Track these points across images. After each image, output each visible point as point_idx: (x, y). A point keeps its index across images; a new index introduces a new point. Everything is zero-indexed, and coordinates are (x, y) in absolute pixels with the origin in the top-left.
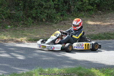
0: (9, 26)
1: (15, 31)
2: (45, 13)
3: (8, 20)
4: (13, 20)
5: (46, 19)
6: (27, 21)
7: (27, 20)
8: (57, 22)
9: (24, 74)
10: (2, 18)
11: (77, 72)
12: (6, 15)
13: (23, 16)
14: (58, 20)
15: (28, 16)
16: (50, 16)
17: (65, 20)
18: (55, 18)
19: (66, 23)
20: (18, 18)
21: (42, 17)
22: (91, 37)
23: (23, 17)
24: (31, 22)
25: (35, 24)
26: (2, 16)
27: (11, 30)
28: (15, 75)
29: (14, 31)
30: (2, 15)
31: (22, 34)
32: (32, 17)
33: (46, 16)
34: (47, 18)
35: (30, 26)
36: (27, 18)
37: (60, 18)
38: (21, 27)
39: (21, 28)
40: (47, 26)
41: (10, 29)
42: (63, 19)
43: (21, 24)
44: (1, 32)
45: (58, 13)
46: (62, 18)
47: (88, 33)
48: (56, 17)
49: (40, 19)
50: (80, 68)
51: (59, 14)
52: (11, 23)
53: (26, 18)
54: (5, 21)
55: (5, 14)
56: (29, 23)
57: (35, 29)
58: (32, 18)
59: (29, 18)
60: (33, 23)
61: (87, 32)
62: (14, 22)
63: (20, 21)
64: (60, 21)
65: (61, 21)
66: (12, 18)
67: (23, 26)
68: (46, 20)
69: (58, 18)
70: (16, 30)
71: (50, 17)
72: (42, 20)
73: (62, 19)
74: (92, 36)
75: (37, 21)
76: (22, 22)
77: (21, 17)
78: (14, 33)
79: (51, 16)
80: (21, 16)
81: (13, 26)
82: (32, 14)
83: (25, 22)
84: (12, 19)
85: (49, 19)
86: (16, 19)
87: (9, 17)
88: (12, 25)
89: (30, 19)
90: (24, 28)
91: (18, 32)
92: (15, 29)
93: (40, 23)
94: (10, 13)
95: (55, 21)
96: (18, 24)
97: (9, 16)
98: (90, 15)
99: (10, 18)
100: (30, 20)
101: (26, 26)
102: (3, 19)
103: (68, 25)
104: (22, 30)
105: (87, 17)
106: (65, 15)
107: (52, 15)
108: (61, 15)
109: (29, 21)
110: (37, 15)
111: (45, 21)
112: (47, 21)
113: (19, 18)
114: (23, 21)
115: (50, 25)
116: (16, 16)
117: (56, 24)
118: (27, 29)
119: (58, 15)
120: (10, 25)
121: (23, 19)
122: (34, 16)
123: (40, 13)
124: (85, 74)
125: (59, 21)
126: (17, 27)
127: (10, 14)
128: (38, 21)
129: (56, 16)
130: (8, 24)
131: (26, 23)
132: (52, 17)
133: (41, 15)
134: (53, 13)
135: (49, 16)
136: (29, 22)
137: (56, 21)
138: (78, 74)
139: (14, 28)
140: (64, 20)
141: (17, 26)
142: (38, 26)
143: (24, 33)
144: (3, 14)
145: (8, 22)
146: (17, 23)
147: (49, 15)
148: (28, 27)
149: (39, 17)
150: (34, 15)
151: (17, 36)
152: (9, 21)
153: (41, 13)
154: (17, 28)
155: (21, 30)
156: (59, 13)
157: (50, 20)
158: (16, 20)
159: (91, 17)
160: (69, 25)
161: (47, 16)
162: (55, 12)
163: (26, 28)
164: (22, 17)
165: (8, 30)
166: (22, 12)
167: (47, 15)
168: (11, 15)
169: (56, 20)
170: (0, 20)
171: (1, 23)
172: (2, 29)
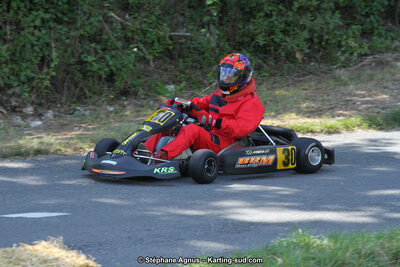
0: (172, 87)
2: (303, 28)
3: (165, 62)
4: (184, 62)
5: (307, 51)
8: (347, 59)
10: (144, 58)
12: (156, 44)
13: (222, 44)
14: (352, 54)
15: (240, 46)
16: (321, 37)
18: (340, 46)
20: (203, 54)
21: (290, 43)
23: (221, 50)
25: (267, 71)
26: (141, 50)
30: (141, 46)
32: (254, 46)
33: (306, 40)
34: (309, 48)
37: (361, 46)
40: (311, 76)
42: (369, 48)
44: (143, 109)
45: (349, 25)
46: (366, 45)
48: (343, 43)
49: (283, 54)
52: (177, 76)
54: (156, 67)
55: (153, 42)
58: (256, 51)
60: (258, 68)
62: (187, 71)
63: (210, 65)
64: (361, 56)
65: (365, 55)
66: (180, 56)
68: (307, 55)
69: (352, 43)
71: (320, 43)
72: (290, 57)
73: (366, 49)
75: (272, 63)
77: (213, 49)
79: (326, 37)
80: (213, 44)
81: (183, 84)
82: (254, 35)
84: (181, 60)
85: (319, 51)
86: (196, 57)
87: (169, 54)
88: (181, 82)
92: (193, 95)
93: (286, 66)
94: (171, 38)
95: (343, 58)
96: (204, 75)
97: (168, 49)
99: (172, 57)
102: (148, 62)
103: (393, 70)
106: (376, 32)
107: (328, 33)
108: (364, 34)
110: (272, 39)
111: (303, 60)
112: (309, 57)
113: (206, 55)
115: (322, 72)
116: (195, 49)
117: (344, 67)
119: (351, 34)
120: (174, 83)
122: (261, 43)
123: (284, 32)
125: (355, 54)
126: (199, 88)
127: (170, 42)
128: (277, 59)
129: (345, 37)
130: (165, 78)
132: (327, 41)
133: (288, 39)
134: (331, 27)
135: (316, 40)
137: (346, 55)
140: (373, 51)
141: (200, 85)
142: (278, 78)
144: (145, 43)
145: (166, 70)
146: (199, 72)
147: (318, 37)
149: (279, 45)
150: (261, 40)
152: (170, 67)
153: (287, 28)
154: (202, 93)
156: (354, 27)
157: (321, 53)
158: (194, 61)
161: (310, 40)
162: (341, 23)
164: (217, 51)
166: (217, 31)
167: (308, 37)
168: (174, 43)
169: (343, 53)
170: (138, 65)
171: (139, 78)
172: (144, 99)
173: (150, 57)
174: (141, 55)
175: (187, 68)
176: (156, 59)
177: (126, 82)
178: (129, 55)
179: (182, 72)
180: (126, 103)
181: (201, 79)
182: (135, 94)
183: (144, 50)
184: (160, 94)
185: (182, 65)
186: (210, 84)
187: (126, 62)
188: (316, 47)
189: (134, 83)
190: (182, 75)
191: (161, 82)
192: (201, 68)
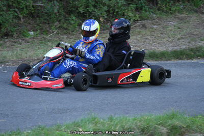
0: (32, 33)
1: (43, 41)
2: (104, 4)
3: (29, 19)
4: (39, 20)
5: (106, 17)
6: (67, 22)
7: (68, 20)
9: (60, 129)
10: (18, 17)
11: (168, 124)
12: (25, 9)
13: (60, 11)
14: (130, 20)
15: (70, 13)
16: (114, 10)
17: (144, 20)
18: (124, 15)
19: (147, 25)
20: (50, 16)
21: (97, 12)
22: (198, 54)
23: (60, 14)
24: (77, 23)
26: (16, 12)
27: (36, 40)
28: (42, 130)
29: (42, 43)
30: (16, 10)
32: (78, 13)
33: (106, 11)
34: (107, 15)
35: (74, 33)
36: (67, 15)
37: (135, 16)
38: (56, 33)
39: (57, 36)
40: (107, 31)
41: (33, 38)
42: (139, 17)
43: (56, 29)
44: (16, 44)
45: (129, 4)
46: (138, 16)
47: (191, 45)
48: (126, 14)
50: (173, 116)
51: (133, 6)
52: (35, 27)
53: (65, 16)
54: (24, 22)
55: (23, 8)
56: (72, 26)
58: (79, 16)
59: (72, 16)
60: (79, 25)
61: (189, 43)
62: (41, 25)
63: (53, 22)
64: (134, 21)
65: (137, 21)
66: (38, 16)
67: (60, 31)
68: (105, 19)
69: (130, 14)
70: (45, 40)
71: (113, 13)
74: (199, 51)
76: (57, 23)
77: (55, 13)
79: (117, 10)
80: (56, 11)
81: (39, 31)
82: (78, 7)
83: (64, 23)
84: (38, 19)
85: (112, 17)
86: (46, 17)
87: (32, 15)
88: (37, 30)
89: (74, 18)
90: (62, 35)
91: (50, 44)
94: (33, 6)
96: (50, 27)
97: (31, 12)
98: (194, 7)
99: (33, 17)
100: (73, 20)
101: (65, 31)
102: (20, 19)
103: (151, 30)
105: (189, 13)
106: (144, 8)
107: (118, 8)
108: (137, 9)
109: (72, 22)
110: (88, 10)
111: (104, 22)
112: (107, 20)
113: (52, 16)
114: (59, 21)
116: (46, 13)
119: (130, 9)
120: (33, 31)
121: (60, 18)
122: (82, 12)
123: (95, 6)
124: (183, 127)
125: (132, 20)
126: (47, 34)
127: (33, 9)
129: (127, 11)
130: (29, 28)
131: (65, 25)
132: (117, 12)
133: (96, 10)
134: (120, 5)
135: (111, 12)
136: (71, 24)
138: (169, 127)
139: (42, 36)
140: (142, 18)
141: (48, 32)
144: (19, 9)
145: (30, 24)
146: (47, 26)
147: (112, 10)
148: (69, 34)
149: (91, 13)
150: (81, 10)
152: (32, 22)
153: (96, 4)
154: (48, 37)
155: (56, 39)
156: (131, 5)
158: (45, 20)
159: (197, 11)
160: (152, 28)
161: (108, 11)
162: (125, 3)
163: (65, 36)
164: (58, 14)
165: (30, 40)
166: (58, 4)
167: (107, 9)
168: (35, 9)
170: (14, 20)
171: (14, 27)
172: (17, 39)
173: (21, 16)
174: (17, 15)
175: (41, 23)
176: (24, 17)
177: (7, 29)
178: (9, 14)
179: (38, 25)
180: (6, 40)
181: (48, 29)
182: (12, 36)
183: (18, 12)
184: (25, 36)
185: (38, 21)
186: (53, 32)
187: (8, 18)
188: (111, 15)
189: (12, 29)
190: (38, 27)
191: (26, 30)
192: (49, 23)
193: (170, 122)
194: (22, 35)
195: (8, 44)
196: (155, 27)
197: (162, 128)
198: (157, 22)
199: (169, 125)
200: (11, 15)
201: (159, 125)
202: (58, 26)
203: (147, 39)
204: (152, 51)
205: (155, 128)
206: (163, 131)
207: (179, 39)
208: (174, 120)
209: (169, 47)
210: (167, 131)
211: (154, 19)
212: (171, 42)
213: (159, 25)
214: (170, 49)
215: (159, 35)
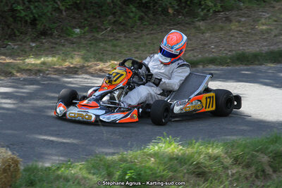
0: (78, 30)
1: (93, 42)
3: (74, 12)
4: (87, 12)
5: (177, 7)
6: (125, 15)
7: (125, 12)
8: (205, 14)
10: (58, 9)
11: (269, 150)
14: (208, 11)
15: (128, 2)
17: (228, 10)
18: (200, 5)
19: (232, 18)
20: (102, 7)
21: (165, 1)
23: (115, 5)
24: (137, 17)
25: (148, 21)
26: (57, 3)
27: (82, 40)
29: (91, 44)
31: (113, 51)
32: (139, 3)
34: (178, 5)
35: (134, 29)
36: (124, 6)
37: (215, 5)
38: (110, 30)
39: (111, 34)
41: (80, 37)
42: (221, 6)
43: (110, 24)
44: (57, 46)
46: (219, 5)
48: (203, 3)
49: (160, 9)
50: (276, 140)
52: (82, 22)
53: (121, 7)
54: (67, 15)
56: (131, 21)
57: (148, 36)
58: (140, 6)
59: (131, 6)
60: (141, 19)
62: (89, 19)
63: (107, 15)
64: (215, 12)
65: (219, 12)
66: (85, 8)
67: (115, 28)
68: (176, 10)
69: (209, 3)
70: (96, 39)
71: (186, 2)
72: (165, 12)
73: (219, 8)
75: (151, 15)
76: (110, 17)
77: (109, 4)
78: (92, 49)
81: (87, 28)
83: (120, 17)
84: (85, 11)
85: (185, 8)
86: (96, 9)
87: (77, 6)
88: (85, 27)
89: (134, 9)
90: (118, 33)
91: (102, 45)
92: (93, 36)
93: (161, 18)
95: (202, 14)
96: (102, 23)
97: (76, 3)
99: (79, 9)
100: (132, 12)
101: (122, 27)
102: (61, 12)
103: (237, 24)
104: (111, 40)
109: (132, 15)
111: (174, 14)
112: (178, 12)
113: (104, 8)
114: (114, 14)
115: (187, 23)
116: (96, 3)
117: (203, 20)
118: (125, 37)
120: (80, 27)
121: (115, 10)
125: (211, 11)
126: (98, 31)
128: (155, 13)
130: (73, 23)
131: (122, 19)
136: (130, 18)
137: (205, 11)
138: (271, 154)
139: (92, 34)
140: (224, 9)
141: (98, 29)
142: (155, 27)
143: (118, 49)
145: (74, 18)
146: (98, 20)
148: (128, 31)
151: (101, 56)
152: (77, 16)
154: (99, 36)
155: (110, 38)
157: (186, 10)
158: (94, 12)
160: (240, 21)
163: (122, 35)
164: (112, 5)
165: (75, 40)
169: (203, 10)
170: (54, 13)
171: (54, 23)
172: (58, 38)
173: (63, 8)
174: (57, 6)
175: (89, 17)
176: (67, 9)
177: (45, 26)
178: (48, 6)
179: (86, 20)
180: (44, 41)
181: (99, 25)
182: (51, 34)
183: (59, 3)
184: (69, 35)
185: (86, 15)
186: (106, 29)
187: (45, 11)
188: (184, 5)
189: (51, 26)
190: (86, 22)
191: (70, 26)
192: (99, 17)
193: (272, 148)
194: (64, 33)
195: (46, 45)
196: (243, 19)
197: (262, 155)
198: (246, 13)
199: (271, 152)
200: (50, 6)
201: (257, 151)
202: (112, 21)
203: (232, 36)
204: (240, 52)
205: (253, 156)
206: (263, 160)
207: (275, 36)
208: (277, 144)
209: (263, 46)
210: (269, 159)
211: (241, 10)
212: (266, 40)
213: (248, 17)
214: (265, 49)
215: (249, 31)
